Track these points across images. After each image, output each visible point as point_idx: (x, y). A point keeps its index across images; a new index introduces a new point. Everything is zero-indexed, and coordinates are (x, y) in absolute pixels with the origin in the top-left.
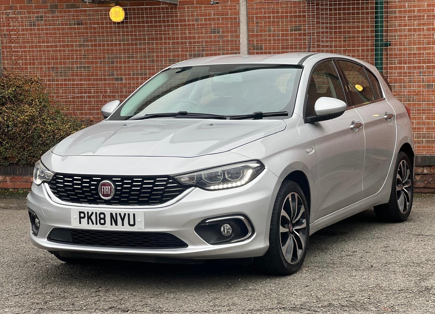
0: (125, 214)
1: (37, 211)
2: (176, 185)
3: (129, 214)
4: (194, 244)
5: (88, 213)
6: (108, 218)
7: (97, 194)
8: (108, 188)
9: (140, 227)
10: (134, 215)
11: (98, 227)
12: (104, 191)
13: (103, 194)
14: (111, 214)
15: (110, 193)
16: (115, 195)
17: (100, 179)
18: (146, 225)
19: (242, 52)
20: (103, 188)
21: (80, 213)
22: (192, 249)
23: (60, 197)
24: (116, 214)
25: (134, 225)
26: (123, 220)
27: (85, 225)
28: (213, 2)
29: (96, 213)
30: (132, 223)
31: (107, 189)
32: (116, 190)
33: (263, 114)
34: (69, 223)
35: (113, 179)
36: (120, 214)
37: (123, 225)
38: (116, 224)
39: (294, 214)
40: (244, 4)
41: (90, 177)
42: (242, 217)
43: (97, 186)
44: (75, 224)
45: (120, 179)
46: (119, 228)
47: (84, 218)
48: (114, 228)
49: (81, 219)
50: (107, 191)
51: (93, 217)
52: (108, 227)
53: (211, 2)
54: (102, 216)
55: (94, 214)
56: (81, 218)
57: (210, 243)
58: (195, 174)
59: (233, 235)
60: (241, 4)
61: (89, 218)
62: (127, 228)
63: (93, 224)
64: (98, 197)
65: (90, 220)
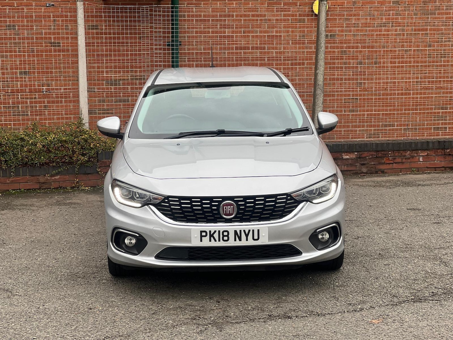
0: (249, 231)
1: (142, 232)
2: (293, 201)
3: (253, 231)
5: (210, 232)
6: (232, 236)
7: (219, 213)
8: (231, 208)
9: (264, 240)
10: (258, 230)
11: (222, 244)
12: (226, 211)
13: (225, 213)
14: (236, 232)
15: (233, 213)
16: (238, 213)
17: (221, 200)
18: (270, 239)
20: (226, 208)
21: (201, 232)
24: (240, 231)
25: (258, 239)
27: (206, 243)
28: (49, 4)
29: (219, 231)
30: (256, 237)
31: (229, 209)
32: (239, 209)
34: (190, 241)
35: (235, 199)
36: (244, 231)
37: (247, 240)
38: (240, 240)
40: (81, 7)
41: (211, 199)
42: (334, 224)
43: (218, 206)
44: (195, 242)
45: (242, 199)
46: (244, 243)
47: (205, 236)
48: (238, 243)
49: (203, 238)
50: (229, 211)
51: (216, 235)
52: (232, 243)
53: (47, 4)
54: (226, 234)
55: (217, 233)
56: (202, 236)
57: (318, 249)
58: (302, 191)
61: (212, 236)
62: (251, 242)
63: (215, 241)
64: (219, 216)
65: (212, 238)
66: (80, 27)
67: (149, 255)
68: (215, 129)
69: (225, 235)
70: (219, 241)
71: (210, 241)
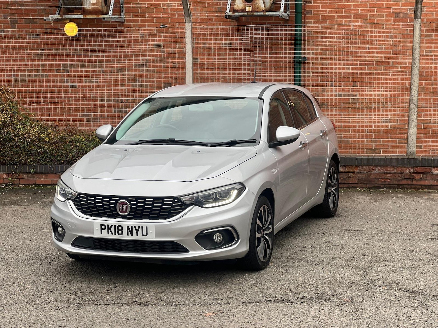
0: (139, 227)
1: (63, 223)
2: (180, 204)
3: (142, 227)
4: (194, 250)
5: (108, 225)
6: (125, 230)
7: (116, 210)
8: (125, 206)
9: (151, 237)
10: (147, 227)
11: (117, 237)
12: (121, 209)
13: (120, 210)
14: (128, 227)
15: (127, 210)
16: (131, 211)
17: (118, 198)
18: (157, 235)
19: (187, 68)
20: (121, 206)
21: (101, 225)
22: (192, 254)
23: (84, 212)
24: (132, 227)
25: (146, 235)
26: (137, 231)
27: (105, 235)
28: (163, 26)
29: (115, 226)
30: (145, 233)
31: (124, 207)
32: (131, 208)
33: (237, 142)
34: (92, 233)
35: (129, 199)
36: (135, 227)
37: (137, 235)
38: (132, 235)
39: (265, 221)
40: (189, 28)
41: (110, 197)
42: (230, 228)
43: (115, 204)
44: (97, 234)
45: (135, 199)
46: (134, 237)
47: (105, 229)
48: (130, 238)
49: (102, 230)
50: (124, 209)
51: (113, 229)
52: (125, 237)
53: (161, 26)
54: (120, 228)
55: (113, 227)
56: (102, 229)
57: (206, 249)
58: (194, 195)
59: (223, 242)
60: (187, 28)
61: (109, 229)
62: (140, 238)
63: (112, 234)
64: (116, 213)
65: (109, 231)
66: (188, 45)
67: (67, 243)
68: (166, 138)
69: (119, 230)
70: (115, 234)
71: (108, 234)
